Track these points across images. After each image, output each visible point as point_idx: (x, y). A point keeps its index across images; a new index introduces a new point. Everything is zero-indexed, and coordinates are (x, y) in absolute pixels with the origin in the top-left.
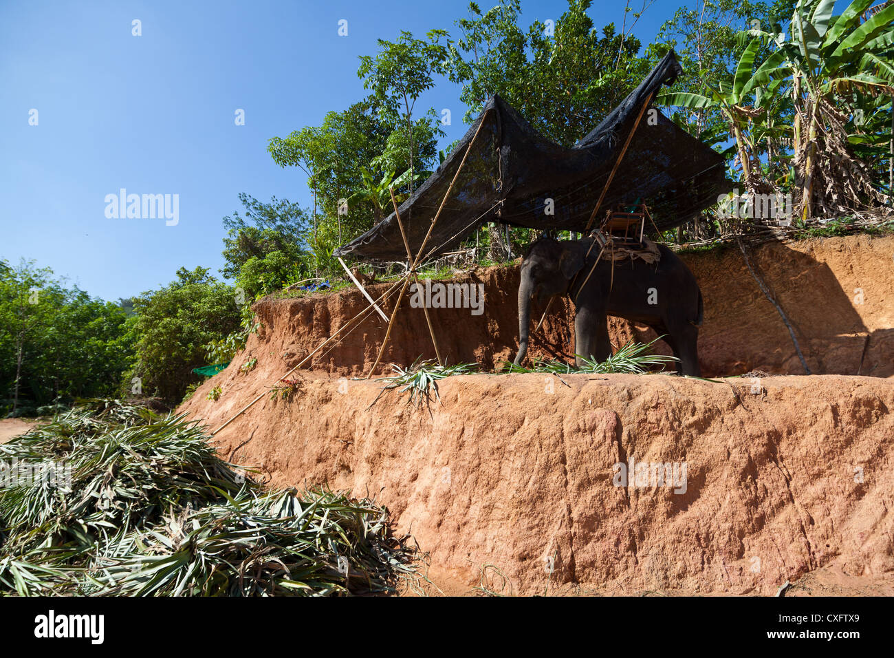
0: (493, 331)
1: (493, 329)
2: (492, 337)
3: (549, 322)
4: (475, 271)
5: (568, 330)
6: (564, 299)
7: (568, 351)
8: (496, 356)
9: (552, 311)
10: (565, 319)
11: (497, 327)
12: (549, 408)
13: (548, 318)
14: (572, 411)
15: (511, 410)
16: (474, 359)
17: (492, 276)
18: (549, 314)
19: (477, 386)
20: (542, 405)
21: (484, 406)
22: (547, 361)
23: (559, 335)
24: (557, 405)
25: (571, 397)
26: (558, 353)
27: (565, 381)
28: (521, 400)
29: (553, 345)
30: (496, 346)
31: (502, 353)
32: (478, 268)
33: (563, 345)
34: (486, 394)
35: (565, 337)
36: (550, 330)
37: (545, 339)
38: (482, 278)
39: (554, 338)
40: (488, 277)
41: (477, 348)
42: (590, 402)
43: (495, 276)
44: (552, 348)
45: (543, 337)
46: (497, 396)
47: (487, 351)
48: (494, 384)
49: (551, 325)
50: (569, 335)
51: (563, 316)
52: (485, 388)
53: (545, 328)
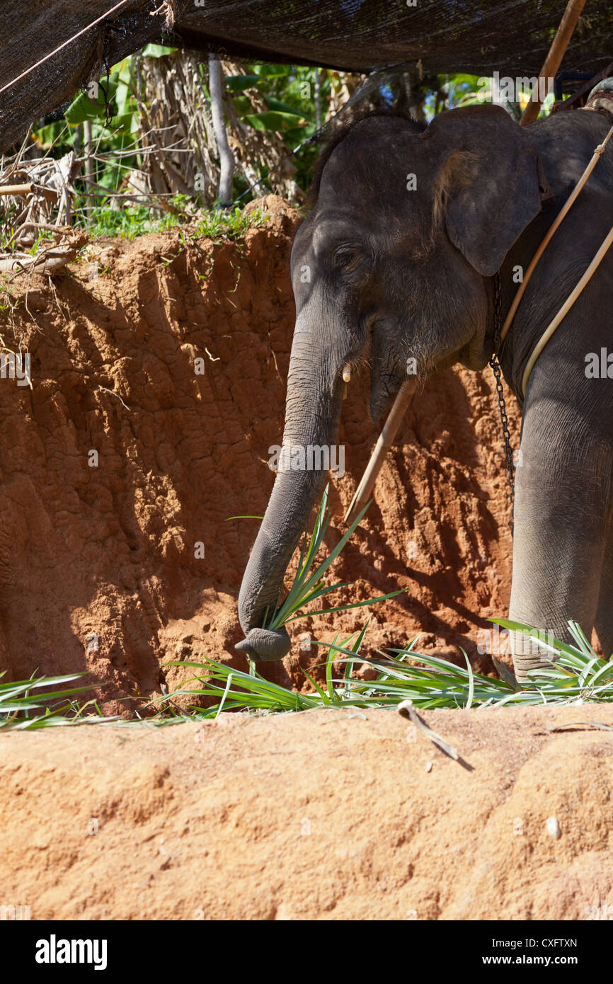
0: (157, 526)
1: (156, 515)
2: (153, 550)
3: (404, 476)
4: (71, 257)
5: (482, 509)
6: (466, 376)
7: (484, 602)
8: (173, 634)
9: (415, 430)
10: (470, 460)
11: (173, 504)
12: (379, 862)
13: (399, 457)
14: (478, 872)
15: (219, 878)
16: (74, 650)
17: (147, 281)
18: (399, 441)
19: (65, 781)
20: (349, 851)
21: (100, 868)
22: (393, 648)
23: (447, 531)
24: (412, 848)
25: (473, 812)
26: (445, 613)
27: (453, 743)
28: (258, 833)
29: (420, 578)
30: (172, 587)
31: (200, 620)
32: (83, 242)
33: (464, 574)
34: (109, 812)
35: (471, 538)
36: (409, 511)
37: (387, 552)
38: (100, 288)
39: (425, 546)
40: (130, 285)
41: (85, 602)
42: (551, 827)
43: (162, 280)
44: (415, 591)
45: (378, 542)
46: (156, 821)
47: (130, 614)
48: (143, 770)
49: (410, 491)
50: (489, 529)
51: (463, 449)
52: (103, 788)
53: (388, 502)
